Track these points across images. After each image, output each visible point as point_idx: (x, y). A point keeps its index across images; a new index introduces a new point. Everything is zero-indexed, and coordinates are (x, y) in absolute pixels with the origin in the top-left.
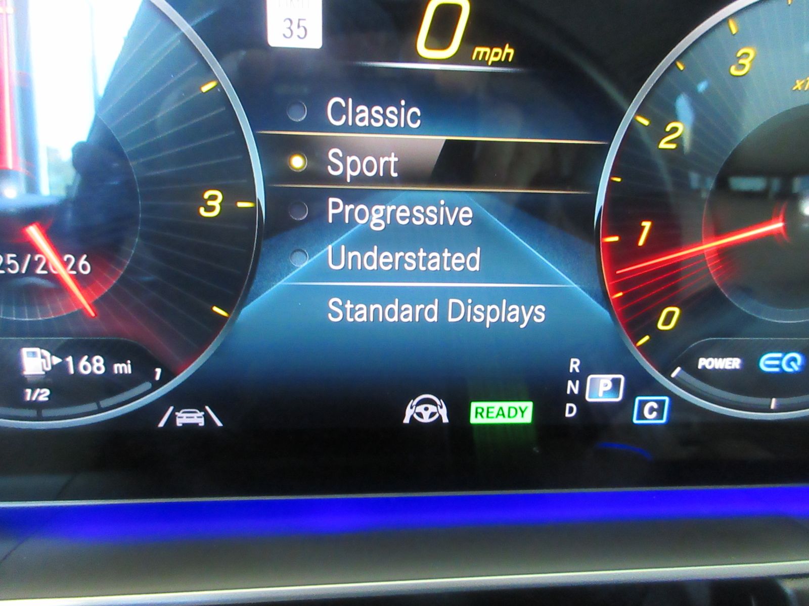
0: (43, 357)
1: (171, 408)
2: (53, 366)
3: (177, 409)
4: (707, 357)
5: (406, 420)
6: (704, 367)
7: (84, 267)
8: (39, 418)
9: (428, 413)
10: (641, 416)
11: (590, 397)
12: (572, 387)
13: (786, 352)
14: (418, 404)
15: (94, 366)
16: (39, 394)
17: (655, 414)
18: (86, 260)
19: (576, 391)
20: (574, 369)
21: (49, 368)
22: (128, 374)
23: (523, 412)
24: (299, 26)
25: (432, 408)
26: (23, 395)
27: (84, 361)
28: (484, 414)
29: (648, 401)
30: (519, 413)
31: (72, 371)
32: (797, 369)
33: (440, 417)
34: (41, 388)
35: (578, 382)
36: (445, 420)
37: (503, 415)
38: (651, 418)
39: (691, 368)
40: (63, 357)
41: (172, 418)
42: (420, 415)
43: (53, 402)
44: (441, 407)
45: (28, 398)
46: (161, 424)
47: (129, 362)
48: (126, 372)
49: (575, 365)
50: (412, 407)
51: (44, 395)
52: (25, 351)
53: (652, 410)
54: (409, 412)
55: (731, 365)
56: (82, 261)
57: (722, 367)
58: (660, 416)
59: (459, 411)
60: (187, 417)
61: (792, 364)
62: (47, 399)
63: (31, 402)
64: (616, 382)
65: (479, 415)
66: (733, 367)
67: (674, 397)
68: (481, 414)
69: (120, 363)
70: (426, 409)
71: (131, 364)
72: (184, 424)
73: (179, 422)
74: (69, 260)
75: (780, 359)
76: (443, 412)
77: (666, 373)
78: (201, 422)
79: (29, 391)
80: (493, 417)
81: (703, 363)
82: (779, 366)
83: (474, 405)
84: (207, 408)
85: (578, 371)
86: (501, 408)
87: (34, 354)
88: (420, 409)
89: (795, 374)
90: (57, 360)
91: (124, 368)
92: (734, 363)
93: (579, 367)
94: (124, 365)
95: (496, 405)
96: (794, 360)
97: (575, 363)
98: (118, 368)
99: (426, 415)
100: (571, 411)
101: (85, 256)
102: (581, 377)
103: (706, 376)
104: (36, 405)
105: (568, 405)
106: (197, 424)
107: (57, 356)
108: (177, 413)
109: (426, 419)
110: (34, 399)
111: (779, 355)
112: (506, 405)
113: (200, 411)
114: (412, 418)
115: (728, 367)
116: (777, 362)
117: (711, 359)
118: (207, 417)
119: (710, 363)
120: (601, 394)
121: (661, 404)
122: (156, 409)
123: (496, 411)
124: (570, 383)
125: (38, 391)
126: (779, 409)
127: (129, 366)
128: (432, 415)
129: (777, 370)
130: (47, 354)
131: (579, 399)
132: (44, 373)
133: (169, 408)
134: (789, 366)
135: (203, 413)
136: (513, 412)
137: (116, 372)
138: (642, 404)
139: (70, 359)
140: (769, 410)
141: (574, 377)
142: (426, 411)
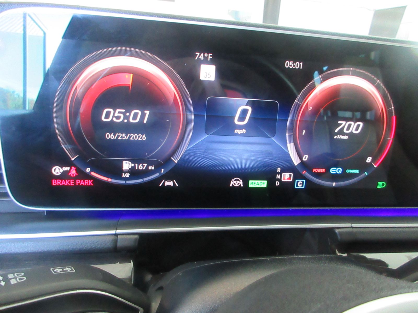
0: (129, 164)
1: (164, 180)
2: (132, 167)
3: (166, 181)
4: (316, 169)
5: (231, 185)
6: (315, 171)
7: (144, 138)
9: (237, 183)
10: (297, 186)
11: (283, 179)
12: (278, 176)
13: (337, 168)
14: (235, 180)
16: (127, 175)
17: (301, 185)
18: (145, 136)
19: (279, 178)
20: (279, 171)
21: (130, 167)
22: (153, 170)
23: (264, 184)
24: (209, 75)
25: (238, 182)
26: (122, 175)
27: (141, 165)
28: (253, 184)
29: (299, 181)
30: (263, 184)
31: (137, 168)
32: (341, 173)
33: (240, 185)
34: (127, 173)
35: (280, 175)
36: (242, 186)
37: (258, 184)
38: (300, 186)
39: (311, 171)
40: (135, 164)
41: (164, 183)
42: (235, 184)
43: (130, 177)
44: (241, 182)
45: (123, 176)
46: (161, 185)
47: (153, 166)
48: (152, 169)
49: (279, 170)
50: (232, 182)
51: (128, 175)
52: (124, 162)
53: (300, 184)
54: (232, 183)
55: (322, 171)
56: (144, 136)
57: (320, 172)
58: (303, 186)
59: (246, 183)
60: (168, 183)
61: (339, 171)
62: (128, 177)
63: (124, 177)
64: (290, 175)
65: (251, 184)
66: (323, 172)
67: (307, 180)
68: (252, 184)
69: (151, 166)
70: (237, 182)
71: (154, 167)
72: (167, 185)
73: (166, 185)
74: (140, 136)
75: (336, 170)
76: (241, 183)
78: (172, 185)
79: (123, 174)
80: (255, 185)
81: (314, 170)
82: (336, 172)
83: (250, 181)
84: (174, 180)
85: (280, 172)
86: (258, 182)
87: (127, 163)
88: (235, 182)
89: (340, 174)
90: (133, 165)
91: (152, 168)
93: (280, 171)
94: (152, 167)
95: (257, 181)
96: (339, 170)
97: (279, 169)
98: (150, 168)
99: (237, 184)
100: (277, 183)
101: (145, 135)
102: (280, 174)
103: (315, 174)
104: (126, 179)
105: (277, 182)
106: (171, 185)
107: (133, 164)
108: (165, 182)
109: (236, 185)
110: (125, 176)
111: (335, 168)
112: (259, 181)
113: (172, 181)
114: (233, 185)
115: (321, 172)
116: (335, 171)
117: (317, 169)
118: (174, 183)
119: (316, 170)
120: (286, 179)
121: (303, 182)
123: (256, 183)
124: (277, 175)
125: (126, 174)
127: (153, 167)
128: (238, 184)
129: (335, 173)
130: (130, 163)
131: (280, 180)
132: (129, 169)
133: (163, 180)
134: (338, 172)
135: (173, 182)
136: (261, 183)
137: (149, 169)
138: (298, 182)
139: (137, 165)
141: (279, 173)
142: (236, 183)
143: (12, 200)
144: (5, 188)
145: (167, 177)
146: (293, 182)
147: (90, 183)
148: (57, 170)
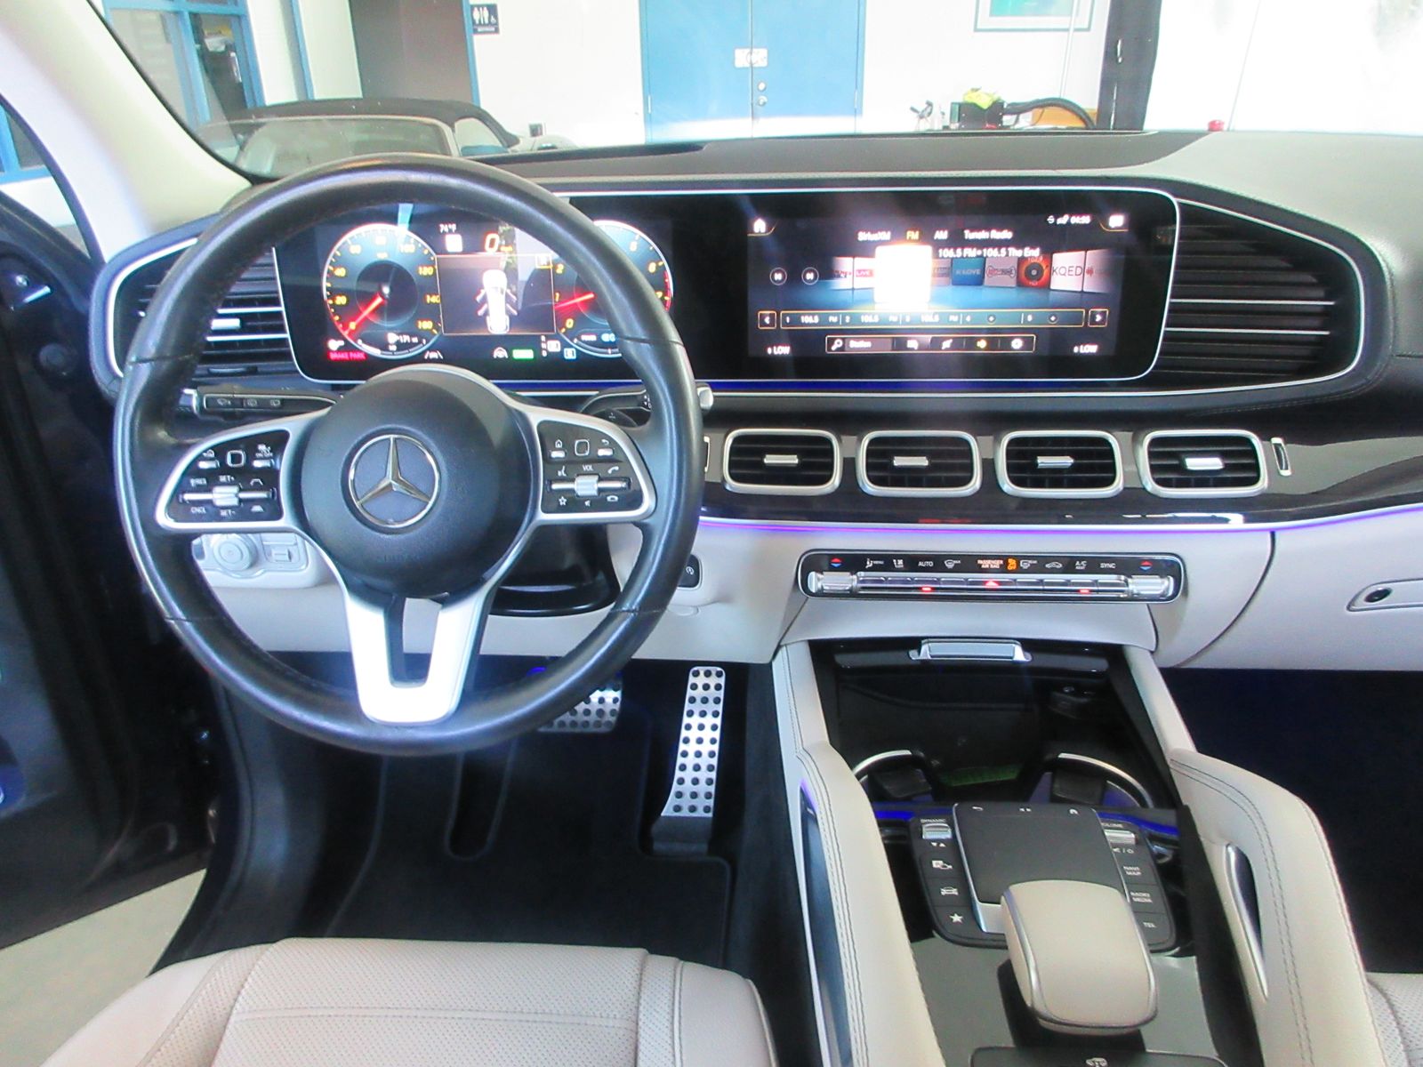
5: (495, 357)
8: (393, 355)
10: (568, 355)
11: (550, 349)
12: (543, 346)
14: (499, 350)
15: (406, 339)
19: (545, 347)
20: (542, 338)
23: (530, 354)
24: (456, 245)
25: (502, 352)
28: (518, 355)
31: (402, 341)
33: (505, 356)
35: (545, 344)
36: (507, 356)
37: (524, 355)
38: (571, 356)
39: (579, 339)
42: (499, 355)
43: (398, 350)
44: (505, 352)
46: (426, 357)
50: (496, 352)
52: (390, 335)
53: (570, 353)
54: (495, 354)
57: (590, 339)
58: (573, 356)
59: (510, 353)
64: (557, 344)
65: (516, 355)
67: (576, 349)
75: (609, 337)
76: (505, 354)
77: (572, 340)
78: (437, 357)
80: (521, 356)
81: (584, 338)
83: (515, 352)
86: (523, 353)
89: (613, 341)
91: (415, 340)
92: (593, 338)
93: (545, 339)
102: (546, 342)
103: (584, 342)
104: (393, 352)
105: (543, 352)
109: (501, 356)
112: (524, 351)
114: (497, 356)
119: (586, 338)
121: (573, 352)
122: (424, 352)
123: (521, 353)
124: (543, 344)
126: (613, 353)
131: (546, 350)
133: (428, 352)
136: (526, 354)
138: (567, 351)
139: (401, 337)
140: (607, 353)
141: (543, 342)
142: (500, 353)
143: (302, 377)
144: (294, 365)
145: (431, 349)
146: (562, 353)
147: (360, 356)
148: (334, 345)
